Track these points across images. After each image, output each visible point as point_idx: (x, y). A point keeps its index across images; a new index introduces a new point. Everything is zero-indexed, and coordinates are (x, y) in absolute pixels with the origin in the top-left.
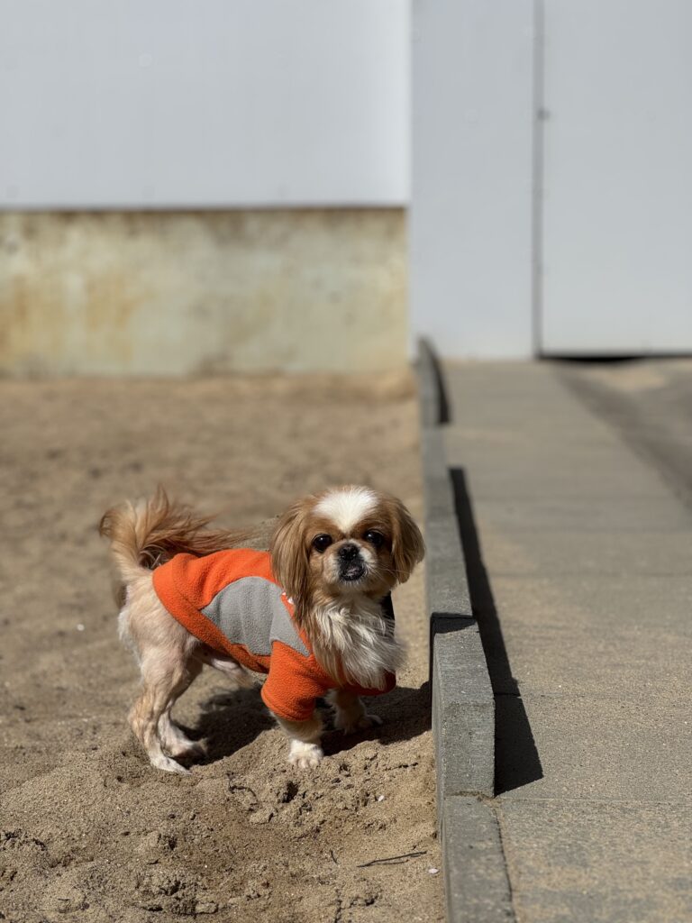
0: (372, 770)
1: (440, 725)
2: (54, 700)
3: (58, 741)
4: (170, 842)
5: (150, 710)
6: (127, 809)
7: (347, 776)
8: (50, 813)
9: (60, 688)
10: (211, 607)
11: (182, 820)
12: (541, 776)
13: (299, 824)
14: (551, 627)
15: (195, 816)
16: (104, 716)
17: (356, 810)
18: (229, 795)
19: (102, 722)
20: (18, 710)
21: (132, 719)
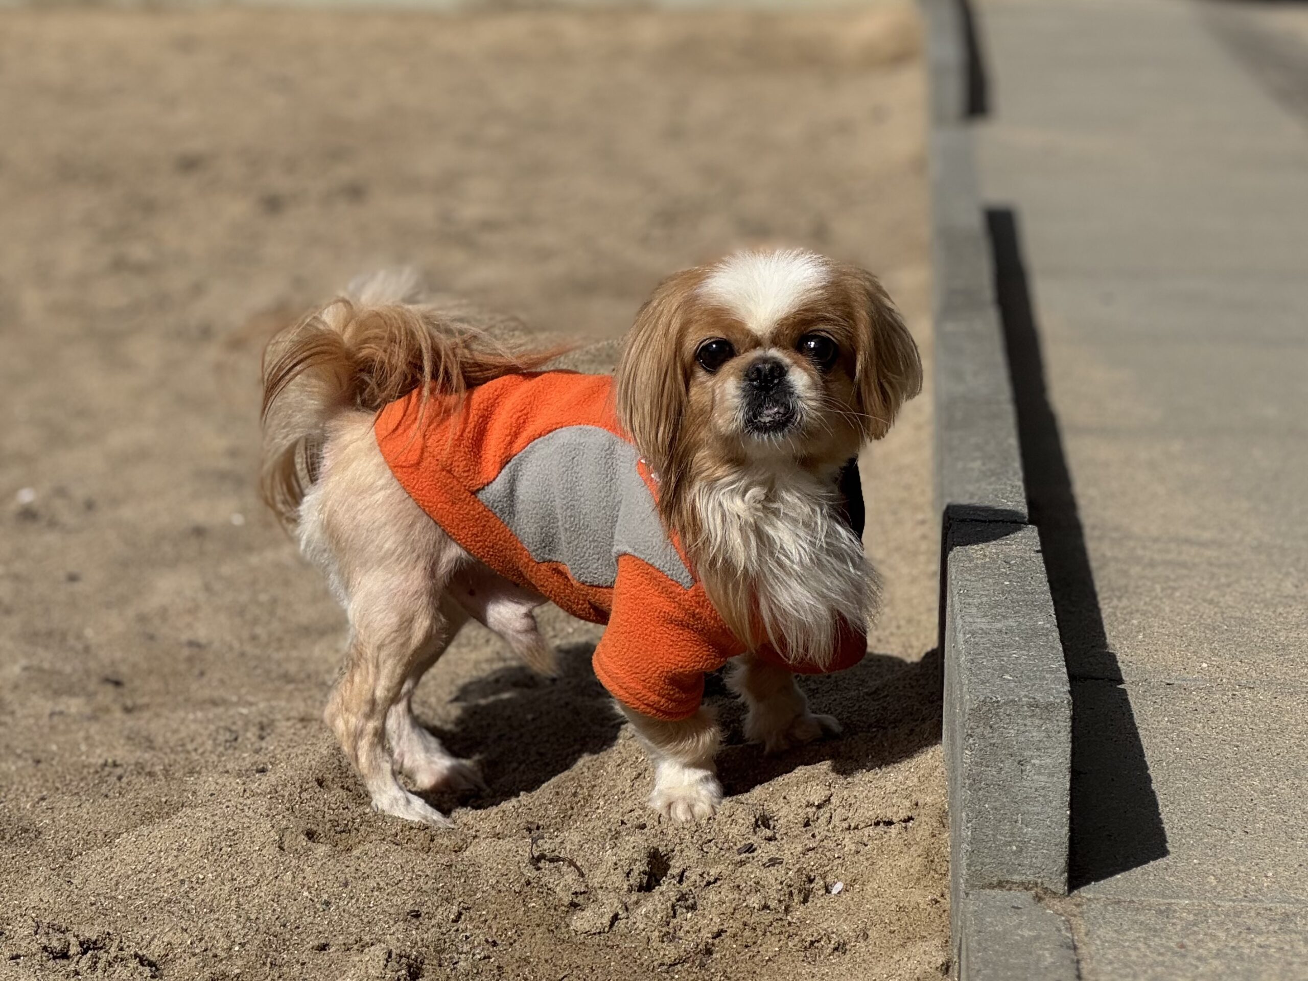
0: (820, 828)
1: (959, 742)
2: (182, 667)
3: (188, 752)
4: (409, 966)
5: (369, 696)
6: (325, 897)
7: (770, 839)
8: (169, 901)
9: (192, 644)
10: (498, 486)
11: (434, 922)
12: (1164, 853)
13: (669, 937)
14: (1187, 541)
15: (460, 914)
16: (283, 703)
17: (787, 910)
18: (530, 873)
19: (279, 716)
20: (110, 688)
21: (333, 717)
